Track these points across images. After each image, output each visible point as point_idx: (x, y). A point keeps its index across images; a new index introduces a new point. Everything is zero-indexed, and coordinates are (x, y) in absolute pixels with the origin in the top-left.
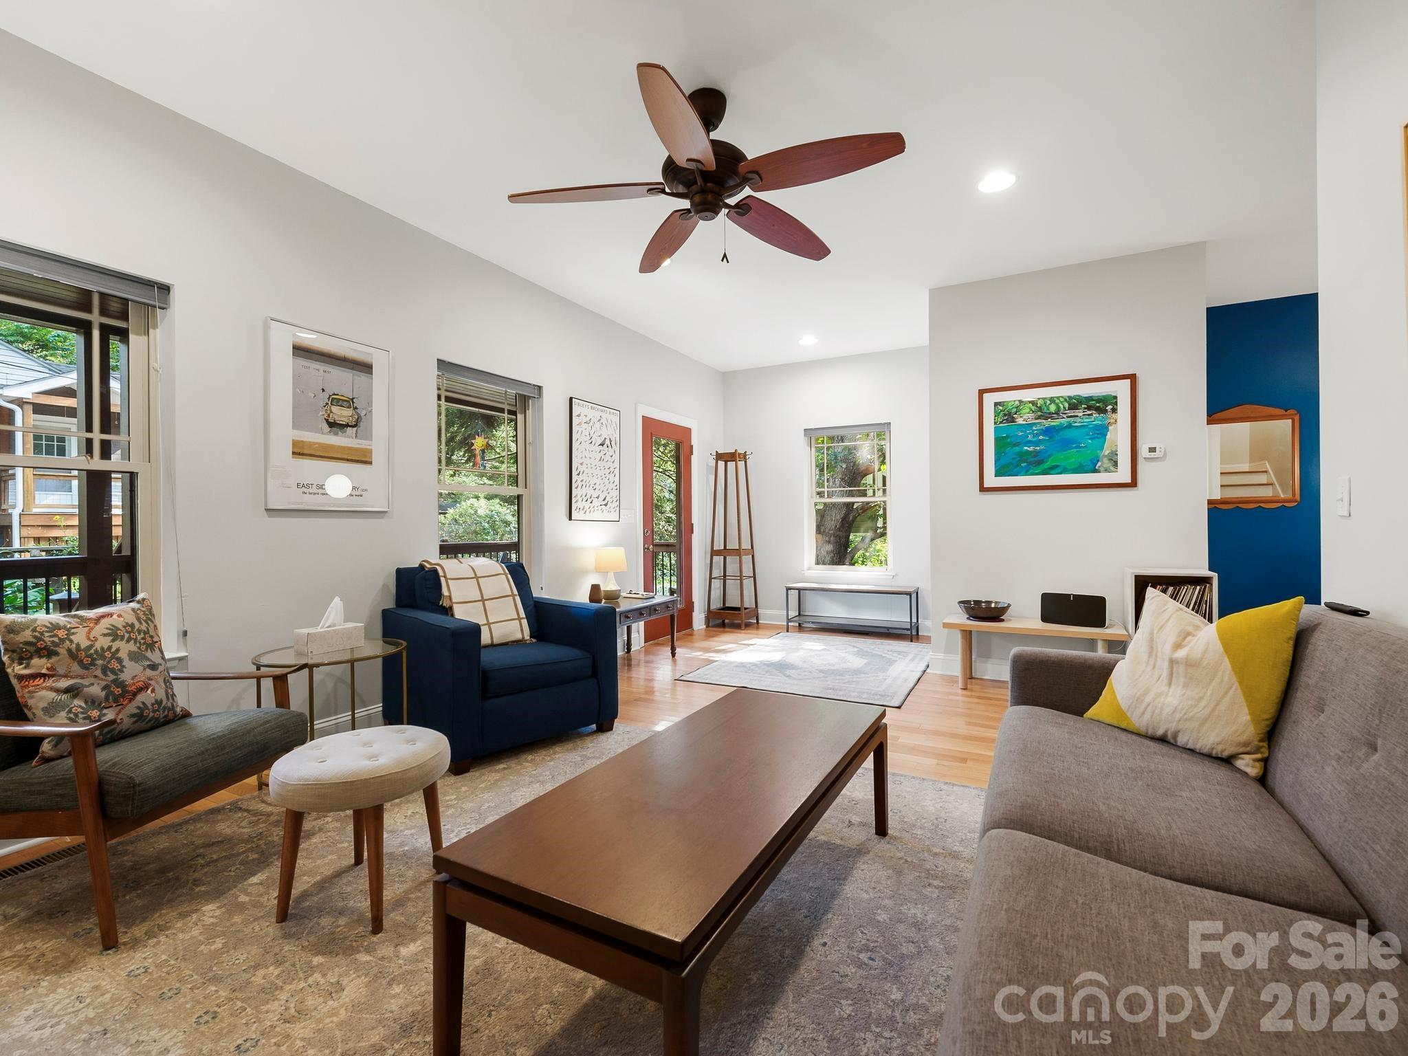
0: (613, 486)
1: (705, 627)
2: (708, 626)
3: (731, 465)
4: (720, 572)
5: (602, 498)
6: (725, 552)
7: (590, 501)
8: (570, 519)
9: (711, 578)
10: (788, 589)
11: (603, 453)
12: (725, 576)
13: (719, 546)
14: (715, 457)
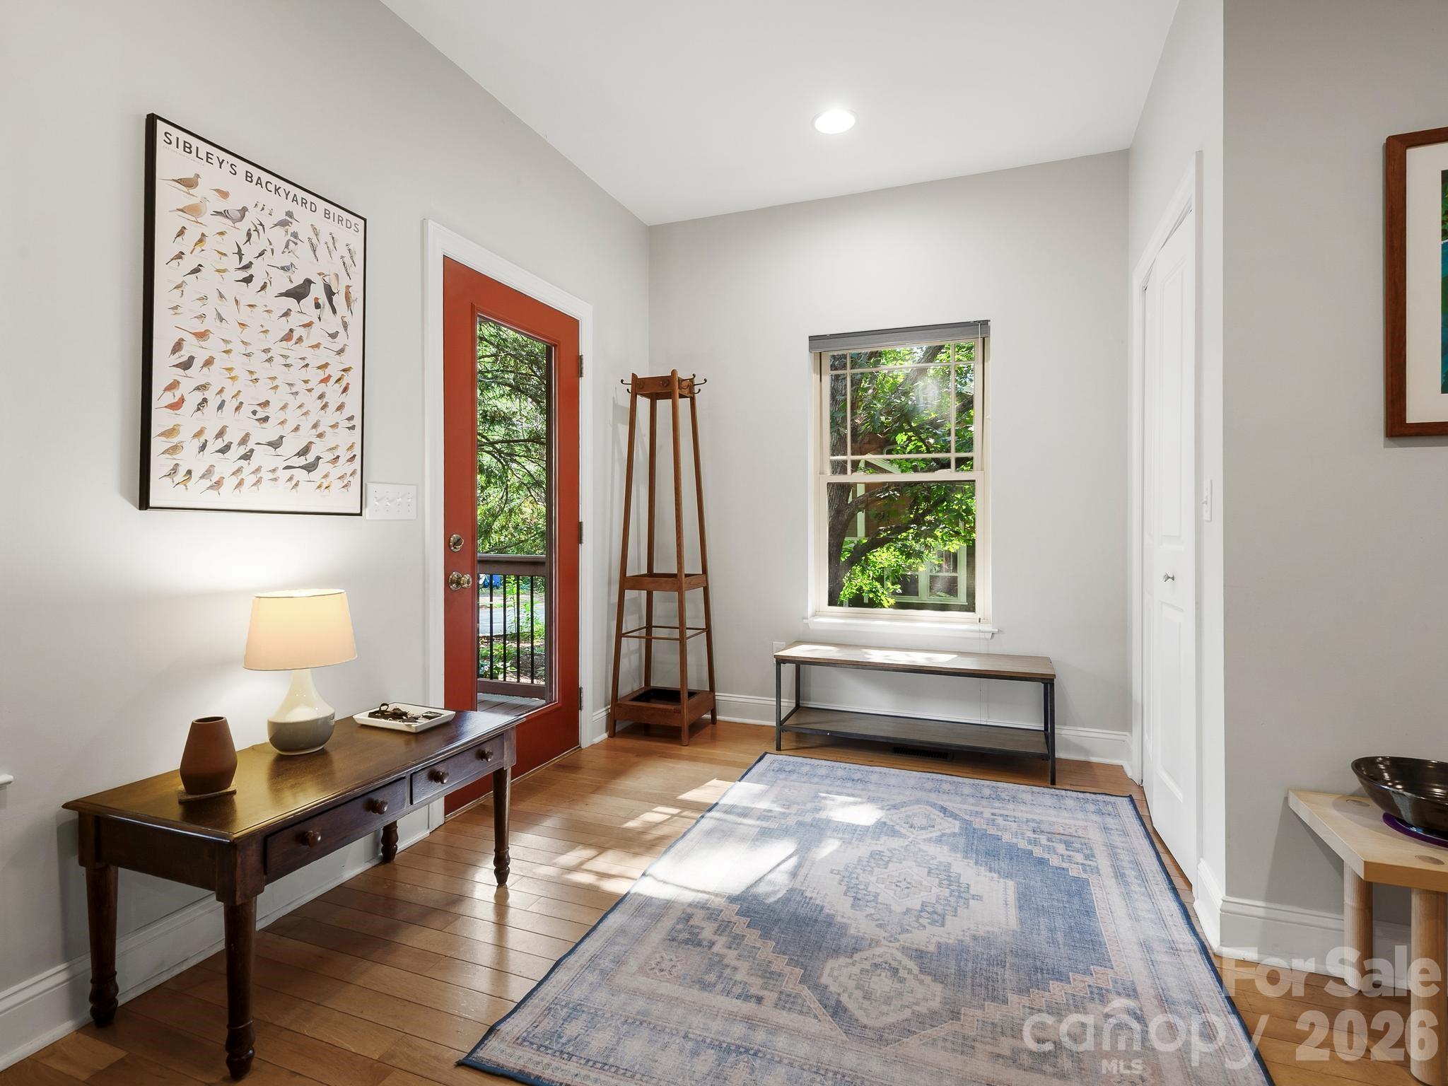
0: (340, 418)
1: (605, 736)
2: (613, 733)
3: (664, 405)
4: (640, 618)
5: (292, 445)
6: (651, 580)
7: (236, 451)
8: (144, 503)
9: (620, 635)
10: (781, 661)
11: (295, 321)
12: (649, 627)
13: (637, 566)
14: (630, 387)
